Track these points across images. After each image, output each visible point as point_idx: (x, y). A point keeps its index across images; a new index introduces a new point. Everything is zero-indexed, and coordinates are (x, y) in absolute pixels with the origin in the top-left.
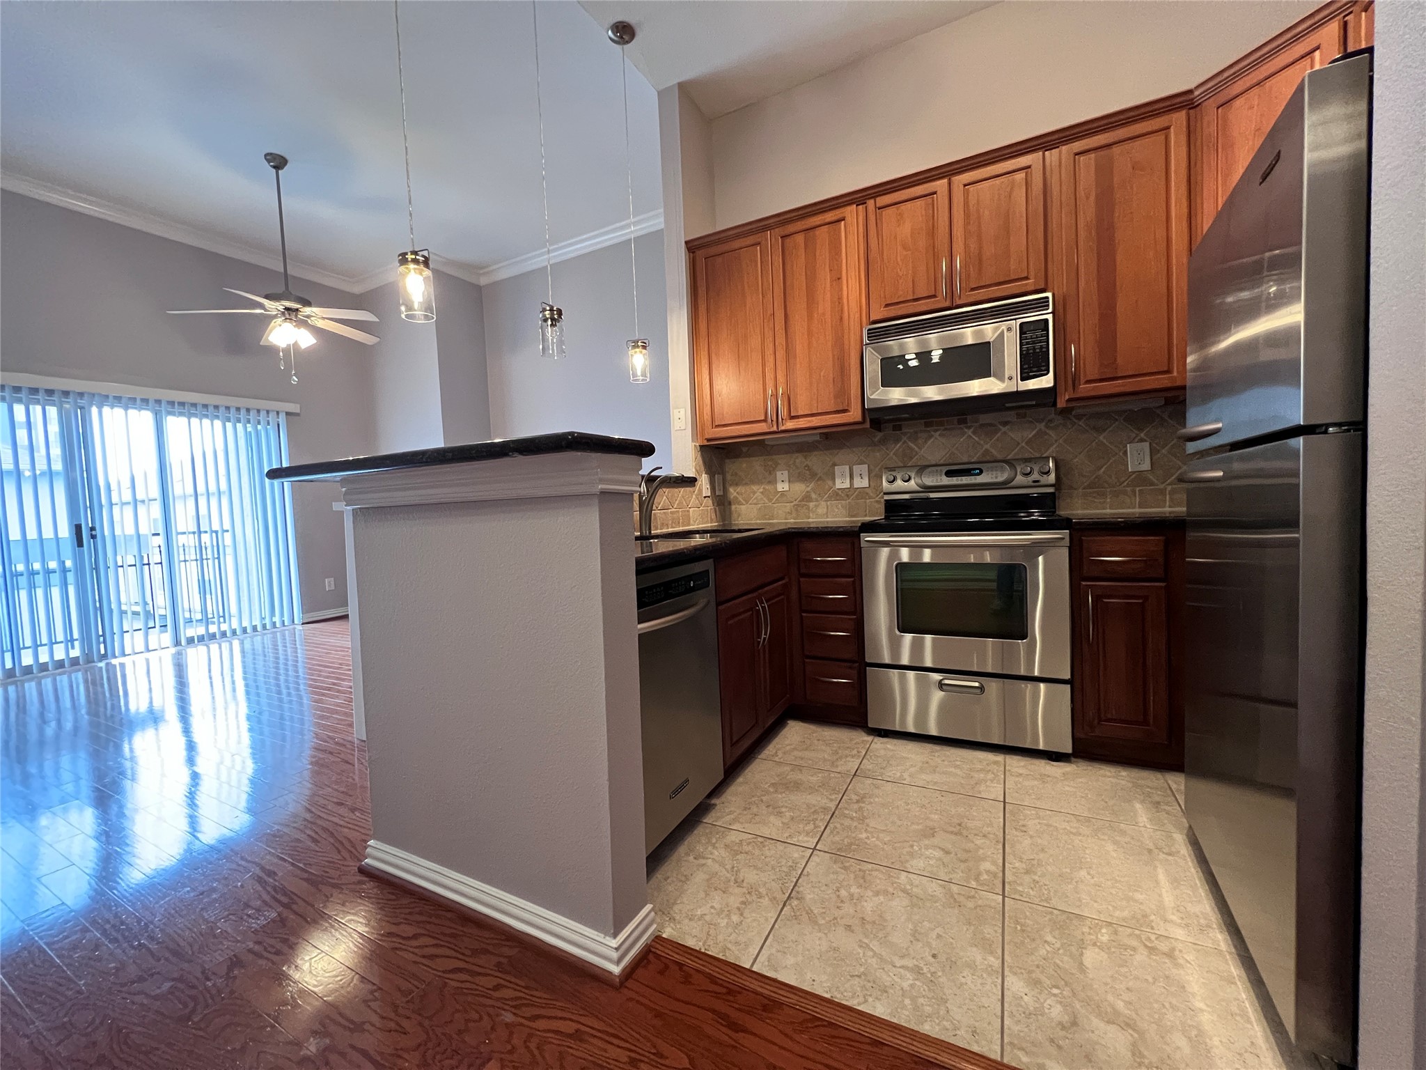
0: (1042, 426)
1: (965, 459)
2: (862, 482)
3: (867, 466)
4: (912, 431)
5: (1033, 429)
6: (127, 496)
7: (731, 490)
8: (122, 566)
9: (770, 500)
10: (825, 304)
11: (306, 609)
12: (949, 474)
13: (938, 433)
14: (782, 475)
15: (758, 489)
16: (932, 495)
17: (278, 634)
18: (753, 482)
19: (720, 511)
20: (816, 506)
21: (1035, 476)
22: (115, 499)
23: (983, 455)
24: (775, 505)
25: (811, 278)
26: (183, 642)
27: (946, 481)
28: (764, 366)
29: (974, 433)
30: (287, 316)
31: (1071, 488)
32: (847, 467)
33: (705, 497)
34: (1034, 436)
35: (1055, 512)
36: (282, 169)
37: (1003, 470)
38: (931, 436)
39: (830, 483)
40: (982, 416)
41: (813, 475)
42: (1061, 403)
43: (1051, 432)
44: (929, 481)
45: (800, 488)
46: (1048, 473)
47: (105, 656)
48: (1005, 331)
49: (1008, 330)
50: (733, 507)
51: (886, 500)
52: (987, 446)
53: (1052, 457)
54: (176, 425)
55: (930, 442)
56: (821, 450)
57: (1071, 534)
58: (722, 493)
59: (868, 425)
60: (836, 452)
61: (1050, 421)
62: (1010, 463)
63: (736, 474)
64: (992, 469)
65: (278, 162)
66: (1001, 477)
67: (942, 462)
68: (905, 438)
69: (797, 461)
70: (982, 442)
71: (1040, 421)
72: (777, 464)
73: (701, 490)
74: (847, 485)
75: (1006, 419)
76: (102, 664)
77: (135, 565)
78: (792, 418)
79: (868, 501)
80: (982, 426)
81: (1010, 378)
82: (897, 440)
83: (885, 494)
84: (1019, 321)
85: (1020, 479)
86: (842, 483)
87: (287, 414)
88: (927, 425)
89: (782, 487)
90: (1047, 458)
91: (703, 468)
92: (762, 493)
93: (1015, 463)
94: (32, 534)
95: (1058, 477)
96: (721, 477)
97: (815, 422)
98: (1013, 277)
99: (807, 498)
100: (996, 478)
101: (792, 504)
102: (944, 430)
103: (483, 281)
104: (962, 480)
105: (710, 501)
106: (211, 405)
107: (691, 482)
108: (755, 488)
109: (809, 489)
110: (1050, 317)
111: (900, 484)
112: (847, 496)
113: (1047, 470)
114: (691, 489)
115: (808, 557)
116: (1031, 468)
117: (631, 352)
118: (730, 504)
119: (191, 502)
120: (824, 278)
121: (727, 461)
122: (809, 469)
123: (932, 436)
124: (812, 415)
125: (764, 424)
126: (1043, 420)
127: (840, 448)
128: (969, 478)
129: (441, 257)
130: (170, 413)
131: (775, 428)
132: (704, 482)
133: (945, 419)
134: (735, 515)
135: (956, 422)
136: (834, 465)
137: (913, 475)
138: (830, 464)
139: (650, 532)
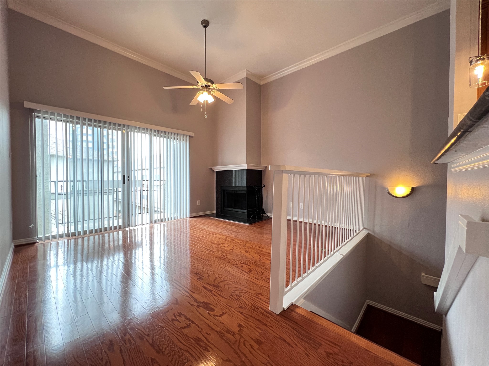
6: (140, 168)
8: (136, 191)
11: (191, 212)
17: (182, 221)
22: (136, 169)
26: (153, 222)
30: (205, 89)
47: (129, 226)
54: (156, 139)
76: (127, 229)
77: (140, 191)
87: (190, 136)
94: (111, 178)
103: (262, 83)
106: (167, 132)
119: (159, 170)
129: (249, 71)
130: (155, 135)
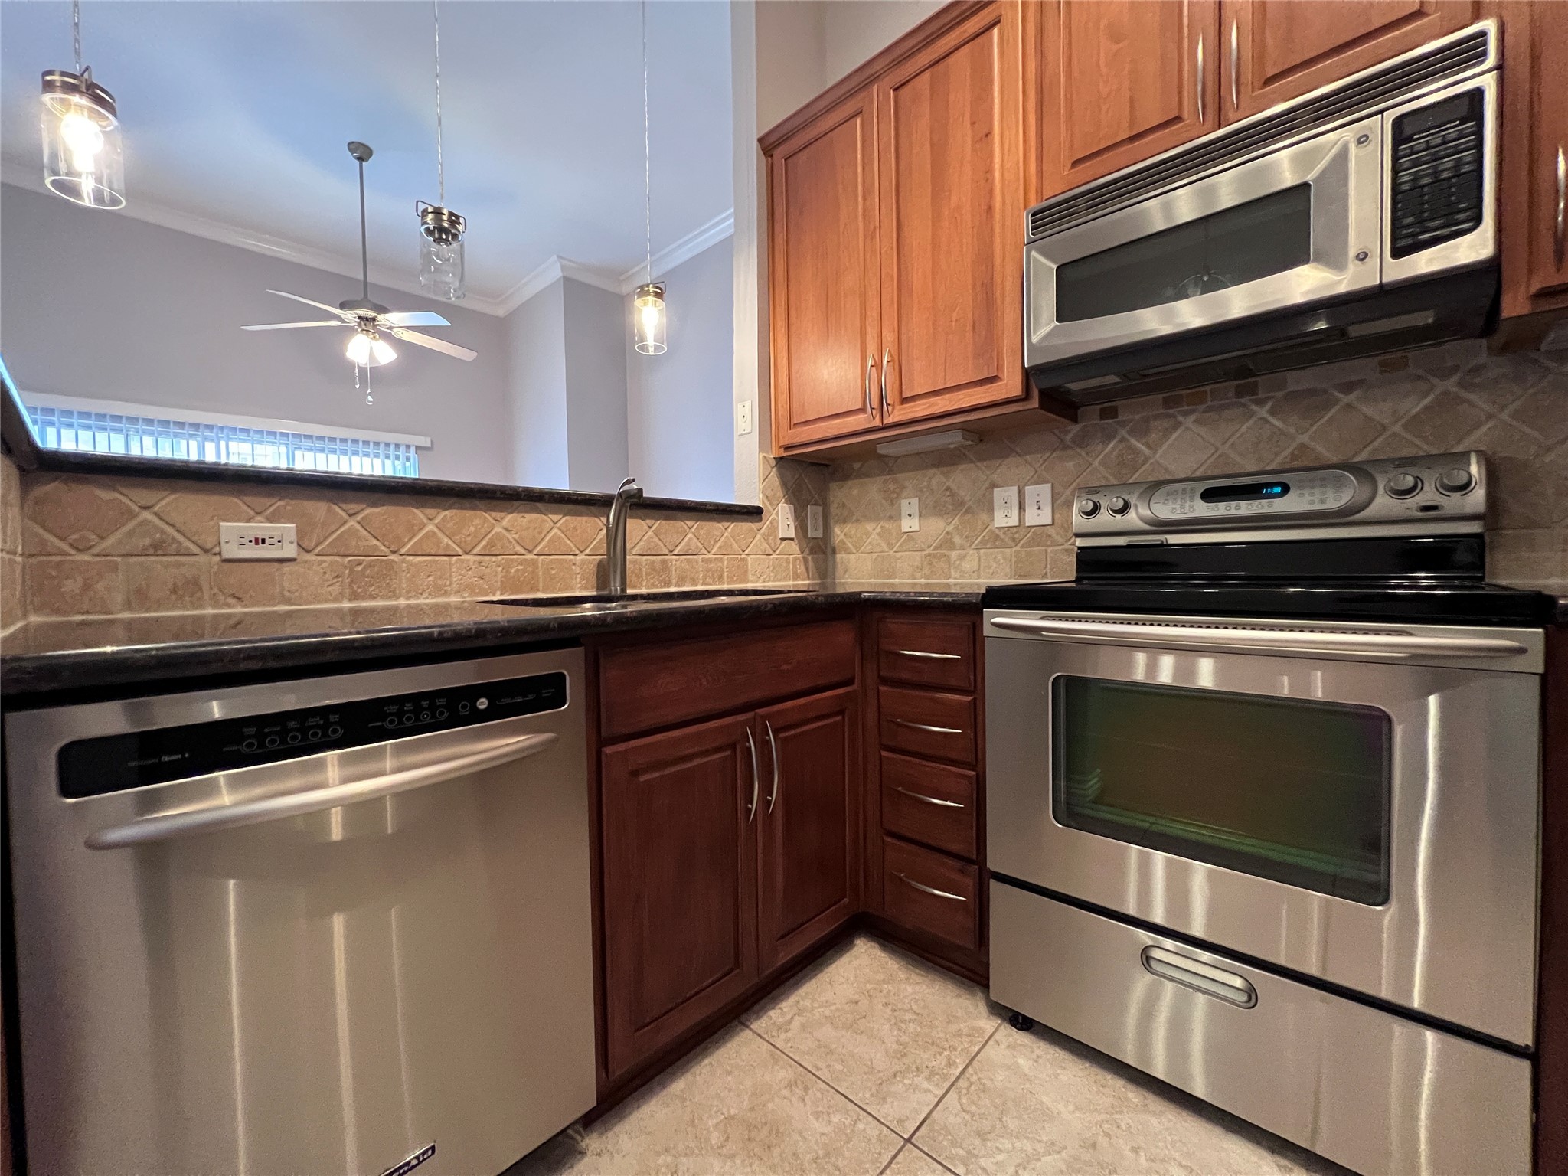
0: (1451, 384)
1: (1252, 467)
2: (1039, 516)
3: (1049, 485)
4: (1137, 417)
5: (1426, 394)
7: (837, 530)
9: (891, 546)
10: (961, 193)
12: (1209, 495)
13: (1193, 417)
14: (909, 505)
15: (873, 529)
16: (1174, 539)
18: (867, 518)
19: (815, 561)
20: (962, 558)
21: (1429, 495)
23: (1294, 457)
24: (898, 555)
25: (939, 149)
27: (1203, 510)
28: (863, 318)
29: (1273, 412)
30: (364, 327)
31: (1532, 524)
32: (1015, 488)
33: (783, 539)
34: (1427, 408)
35: (1482, 578)
36: (367, 161)
37: (1339, 484)
38: (1175, 428)
39: (984, 517)
40: (1291, 376)
41: (959, 504)
42: (1514, 305)
43: (1472, 397)
44: (1165, 511)
45: (937, 526)
46: (1465, 487)
48: (1353, 147)
49: (1359, 142)
50: (838, 556)
51: (1079, 548)
52: (1304, 438)
53: (1479, 453)
55: (1174, 436)
56: (972, 462)
57: (1548, 639)
58: (820, 535)
59: (1035, 403)
60: (997, 463)
61: (1476, 370)
62: (1362, 471)
63: (844, 505)
64: (1311, 484)
65: (362, 153)
66: (1333, 500)
67: (1198, 474)
68: (1123, 432)
69: (934, 482)
70: (1292, 430)
71: (1445, 375)
72: (903, 488)
73: (773, 529)
74: (1013, 521)
75: (1353, 378)
78: (905, 400)
79: (1050, 549)
80: (1293, 397)
81: (1362, 257)
82: (1108, 437)
83: (1078, 535)
84: (1391, 116)
85: (1383, 503)
86: (1004, 518)
87: (417, 448)
88: (1168, 403)
89: (909, 524)
90: (1465, 456)
91: (780, 493)
92: (878, 534)
93: (1372, 471)
95: (1492, 499)
96: (820, 509)
97: (942, 404)
98: (1377, 23)
99: (947, 544)
100: (1322, 501)
101: (924, 553)
102: (1205, 411)
103: (625, 289)
104: (1238, 508)
105: (794, 547)
107: (753, 513)
108: (869, 526)
109: (950, 528)
110: (1489, 83)
111: (1105, 519)
112: (1014, 540)
113: (1464, 479)
114: (754, 526)
115: (892, 648)
116: (1417, 478)
117: (638, 302)
118: (834, 551)
120: (962, 136)
121: (834, 485)
122: (953, 495)
123: (1180, 424)
124: (937, 393)
125: (861, 416)
126: (1455, 369)
127: (1003, 455)
128: (1255, 503)
131: (877, 423)
132: (782, 517)
133: (1208, 388)
134: (840, 570)
135: (1231, 394)
136: (994, 486)
137: (1133, 500)
138: (987, 484)
139: (623, 590)
